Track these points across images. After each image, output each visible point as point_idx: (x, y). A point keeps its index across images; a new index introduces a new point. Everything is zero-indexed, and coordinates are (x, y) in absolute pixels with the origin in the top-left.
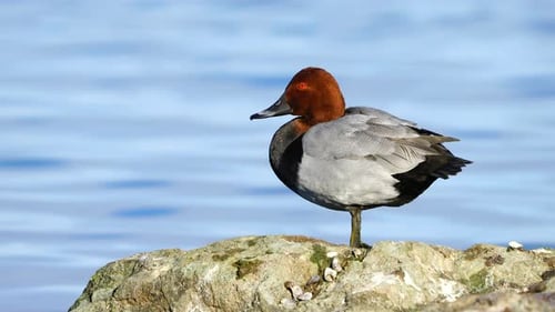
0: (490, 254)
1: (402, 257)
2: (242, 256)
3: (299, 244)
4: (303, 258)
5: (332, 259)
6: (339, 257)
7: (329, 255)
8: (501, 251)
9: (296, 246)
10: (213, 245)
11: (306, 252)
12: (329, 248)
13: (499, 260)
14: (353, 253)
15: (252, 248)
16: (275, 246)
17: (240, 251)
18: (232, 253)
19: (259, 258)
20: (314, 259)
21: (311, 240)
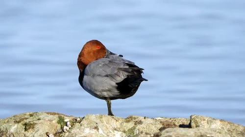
0: (137, 120)
1: (98, 121)
2: (27, 121)
3: (52, 116)
4: (54, 122)
5: (67, 122)
6: (70, 121)
7: (66, 120)
8: (142, 118)
9: (51, 117)
10: (14, 116)
11: (55, 119)
12: (65, 117)
13: (140, 122)
14: (76, 120)
15: (31, 117)
16: (41, 117)
17: (26, 119)
18: (23, 120)
19: (35, 122)
20: (59, 122)
21: (58, 114)
